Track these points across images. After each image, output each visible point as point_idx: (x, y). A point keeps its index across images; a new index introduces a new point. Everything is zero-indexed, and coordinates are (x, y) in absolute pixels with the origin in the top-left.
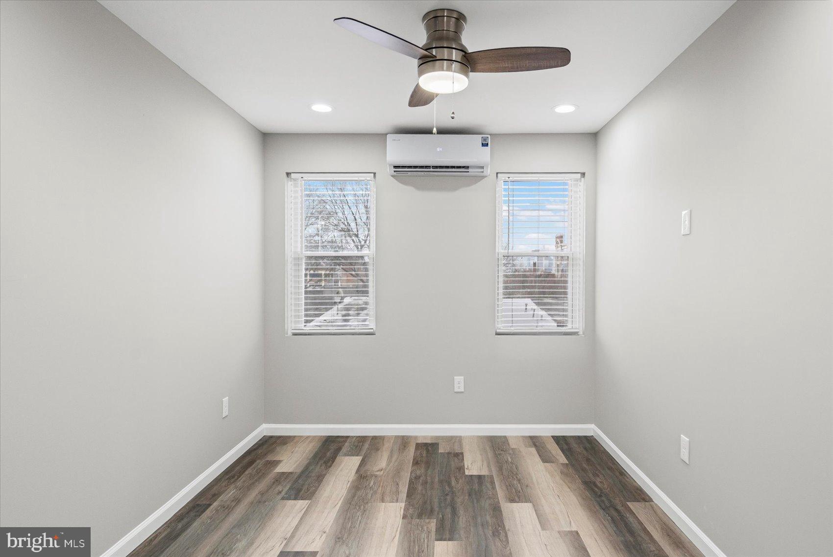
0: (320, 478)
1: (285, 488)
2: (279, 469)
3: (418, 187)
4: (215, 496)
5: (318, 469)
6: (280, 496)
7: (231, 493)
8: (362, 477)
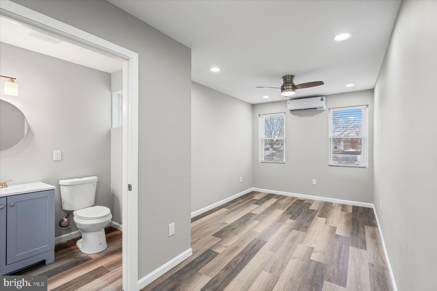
0: (264, 202)
1: (254, 202)
2: (254, 198)
3: (299, 116)
4: (237, 201)
5: (264, 200)
6: (252, 203)
7: (241, 200)
8: (276, 203)
